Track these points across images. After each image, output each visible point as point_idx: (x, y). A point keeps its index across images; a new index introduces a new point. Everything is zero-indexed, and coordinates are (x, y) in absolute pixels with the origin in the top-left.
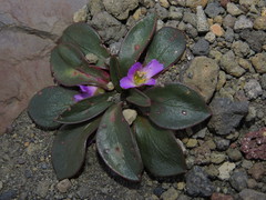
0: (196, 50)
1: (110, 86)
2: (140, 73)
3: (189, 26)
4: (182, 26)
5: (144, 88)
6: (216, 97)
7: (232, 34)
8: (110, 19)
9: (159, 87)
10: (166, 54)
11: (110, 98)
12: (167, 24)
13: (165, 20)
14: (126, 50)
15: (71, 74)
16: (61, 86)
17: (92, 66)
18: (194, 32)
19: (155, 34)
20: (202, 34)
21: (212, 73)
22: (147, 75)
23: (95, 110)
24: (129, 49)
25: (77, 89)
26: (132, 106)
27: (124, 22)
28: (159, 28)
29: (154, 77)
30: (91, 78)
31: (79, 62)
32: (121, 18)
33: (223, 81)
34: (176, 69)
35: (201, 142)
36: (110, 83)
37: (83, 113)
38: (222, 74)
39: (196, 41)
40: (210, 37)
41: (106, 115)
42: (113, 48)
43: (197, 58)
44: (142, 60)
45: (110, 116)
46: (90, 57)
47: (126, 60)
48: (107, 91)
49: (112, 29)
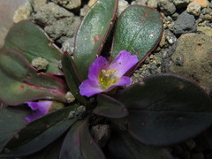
2: (106, 73)
9: (137, 86)
15: (17, 90)
24: (88, 41)
31: (24, 71)
32: (71, 6)
36: (69, 94)
42: (67, 45)
46: (38, 62)
49: (61, 22)
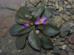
0: (56, 14)
1: (32, 24)
2: (40, 20)
3: (54, 7)
4: (52, 7)
5: (41, 24)
6: (61, 27)
7: (66, 9)
8: (32, 6)
9: (46, 24)
10: (47, 15)
11: (32, 27)
12: (48, 7)
13: (47, 6)
14: (36, 14)
15: (21, 21)
16: (18, 24)
17: (27, 19)
18: (55, 9)
19: (44, 10)
20: (57, 10)
21: (60, 20)
22: (42, 21)
23: (28, 30)
24: (37, 14)
25: (23, 25)
26: (38, 29)
27: (36, 6)
28: (45, 8)
29: (44, 21)
30: (27, 22)
31: (23, 17)
33: (63, 22)
34: (50, 19)
35: (57, 39)
36: (32, 23)
37: (25, 31)
38: (63, 21)
39: (56, 12)
40: (60, 10)
41: (31, 32)
42: (33, 14)
43: (56, 16)
44: (41, 17)
45: (32, 32)
46: (26, 16)
47: (36, 17)
48: (31, 25)
49: (32, 8)
